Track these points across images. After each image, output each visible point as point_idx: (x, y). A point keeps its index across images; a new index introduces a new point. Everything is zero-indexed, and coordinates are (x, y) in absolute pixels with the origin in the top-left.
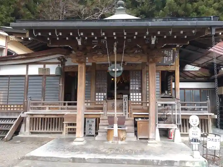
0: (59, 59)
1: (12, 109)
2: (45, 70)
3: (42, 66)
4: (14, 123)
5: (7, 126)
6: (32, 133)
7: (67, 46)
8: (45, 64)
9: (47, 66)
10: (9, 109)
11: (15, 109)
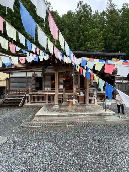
0: (42, 69)
1: (20, 92)
2: (35, 74)
3: (33, 73)
4: (23, 98)
5: (19, 100)
6: (32, 103)
7: (49, 63)
8: (35, 72)
10: (19, 92)
11: (22, 92)
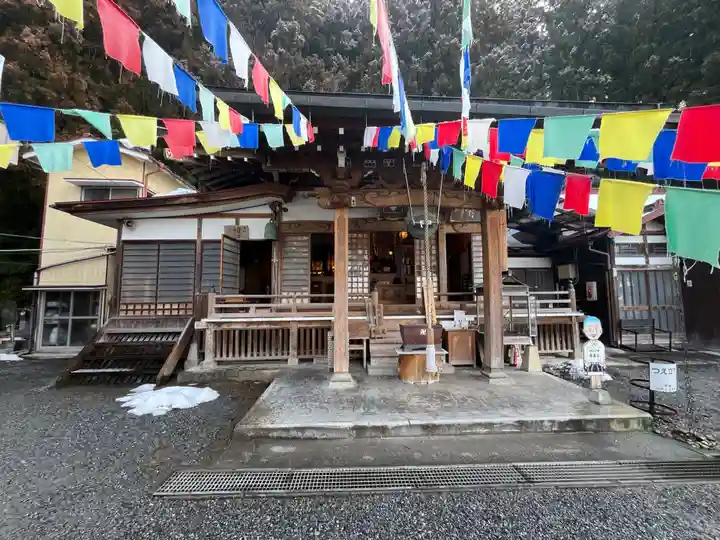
0: (272, 206)
1: (167, 313)
2: (239, 228)
4: (177, 341)
6: (220, 363)
7: (308, 170)
8: (238, 217)
9: (243, 222)
10: (160, 313)
11: (175, 313)
